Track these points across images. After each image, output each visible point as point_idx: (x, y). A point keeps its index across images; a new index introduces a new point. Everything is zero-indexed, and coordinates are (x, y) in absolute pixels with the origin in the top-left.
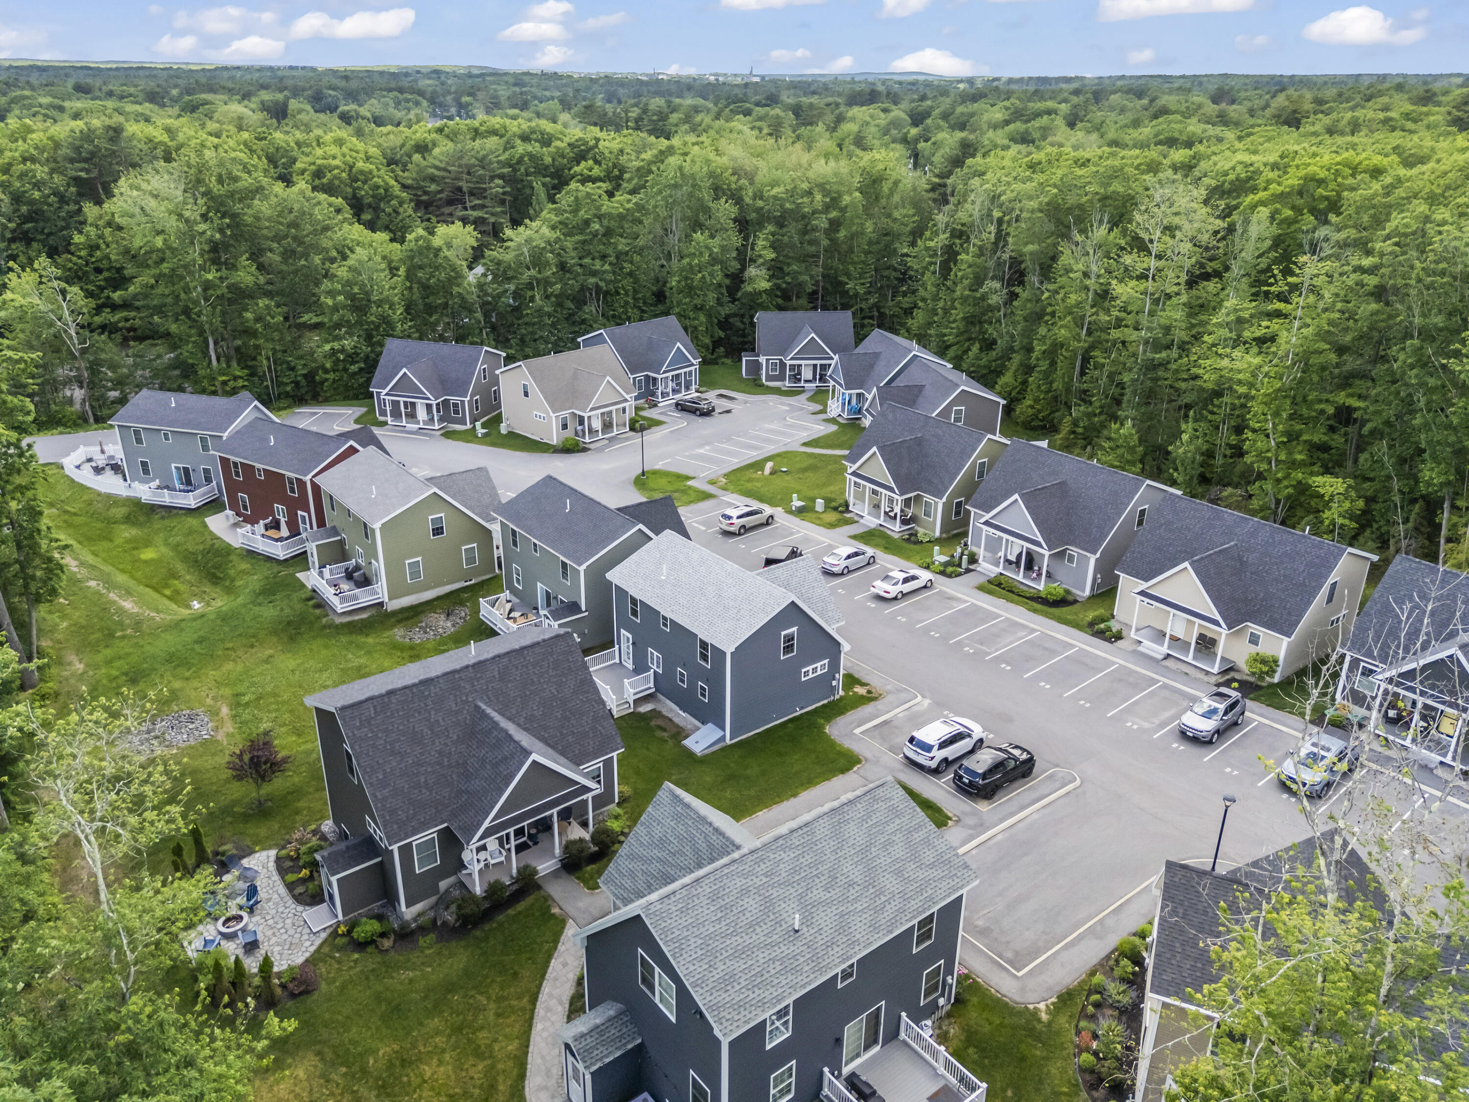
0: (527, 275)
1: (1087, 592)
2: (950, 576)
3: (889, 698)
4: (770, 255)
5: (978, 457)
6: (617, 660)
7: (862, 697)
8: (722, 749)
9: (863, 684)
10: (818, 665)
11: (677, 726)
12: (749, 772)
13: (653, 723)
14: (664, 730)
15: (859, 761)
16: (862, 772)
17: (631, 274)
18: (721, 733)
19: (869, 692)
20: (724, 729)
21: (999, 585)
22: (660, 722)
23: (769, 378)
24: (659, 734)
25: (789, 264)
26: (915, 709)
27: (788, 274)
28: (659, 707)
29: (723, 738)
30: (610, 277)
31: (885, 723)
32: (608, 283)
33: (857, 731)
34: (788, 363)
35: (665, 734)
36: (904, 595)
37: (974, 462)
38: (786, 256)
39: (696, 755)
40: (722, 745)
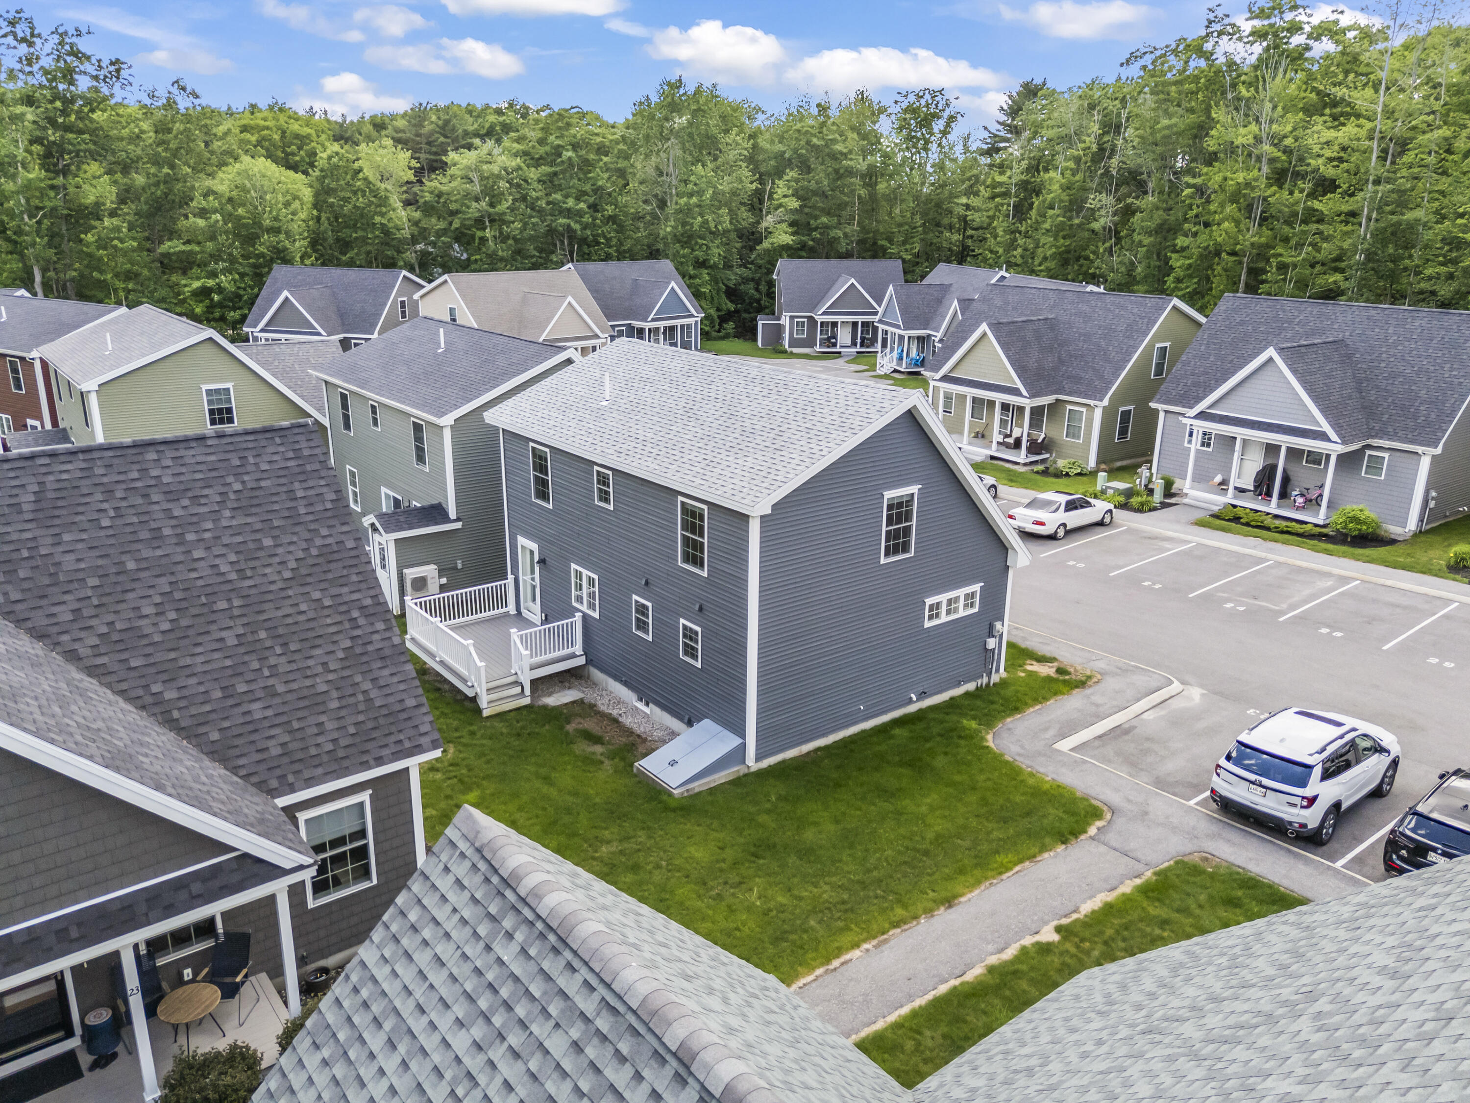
0: (475, 209)
1: (1412, 525)
2: (1139, 510)
3: (1111, 684)
4: (794, 204)
5: (1156, 338)
6: (511, 608)
7: (1049, 679)
8: (737, 782)
9: (1042, 659)
10: (961, 592)
11: (630, 732)
12: (809, 835)
13: (570, 728)
14: (596, 739)
15: (1096, 814)
16: (1111, 837)
17: (612, 219)
18: (736, 741)
19: (1061, 671)
20: (741, 732)
21: (1236, 519)
22: (589, 724)
23: (794, 343)
24: (583, 747)
25: (816, 218)
26: (1175, 704)
27: (816, 229)
28: (590, 696)
29: (739, 753)
30: (587, 219)
31: (1119, 732)
32: (585, 227)
33: (1065, 745)
34: (820, 319)
35: (599, 749)
36: (1071, 532)
37: (1151, 345)
38: (813, 207)
39: (670, 795)
40: (738, 771)
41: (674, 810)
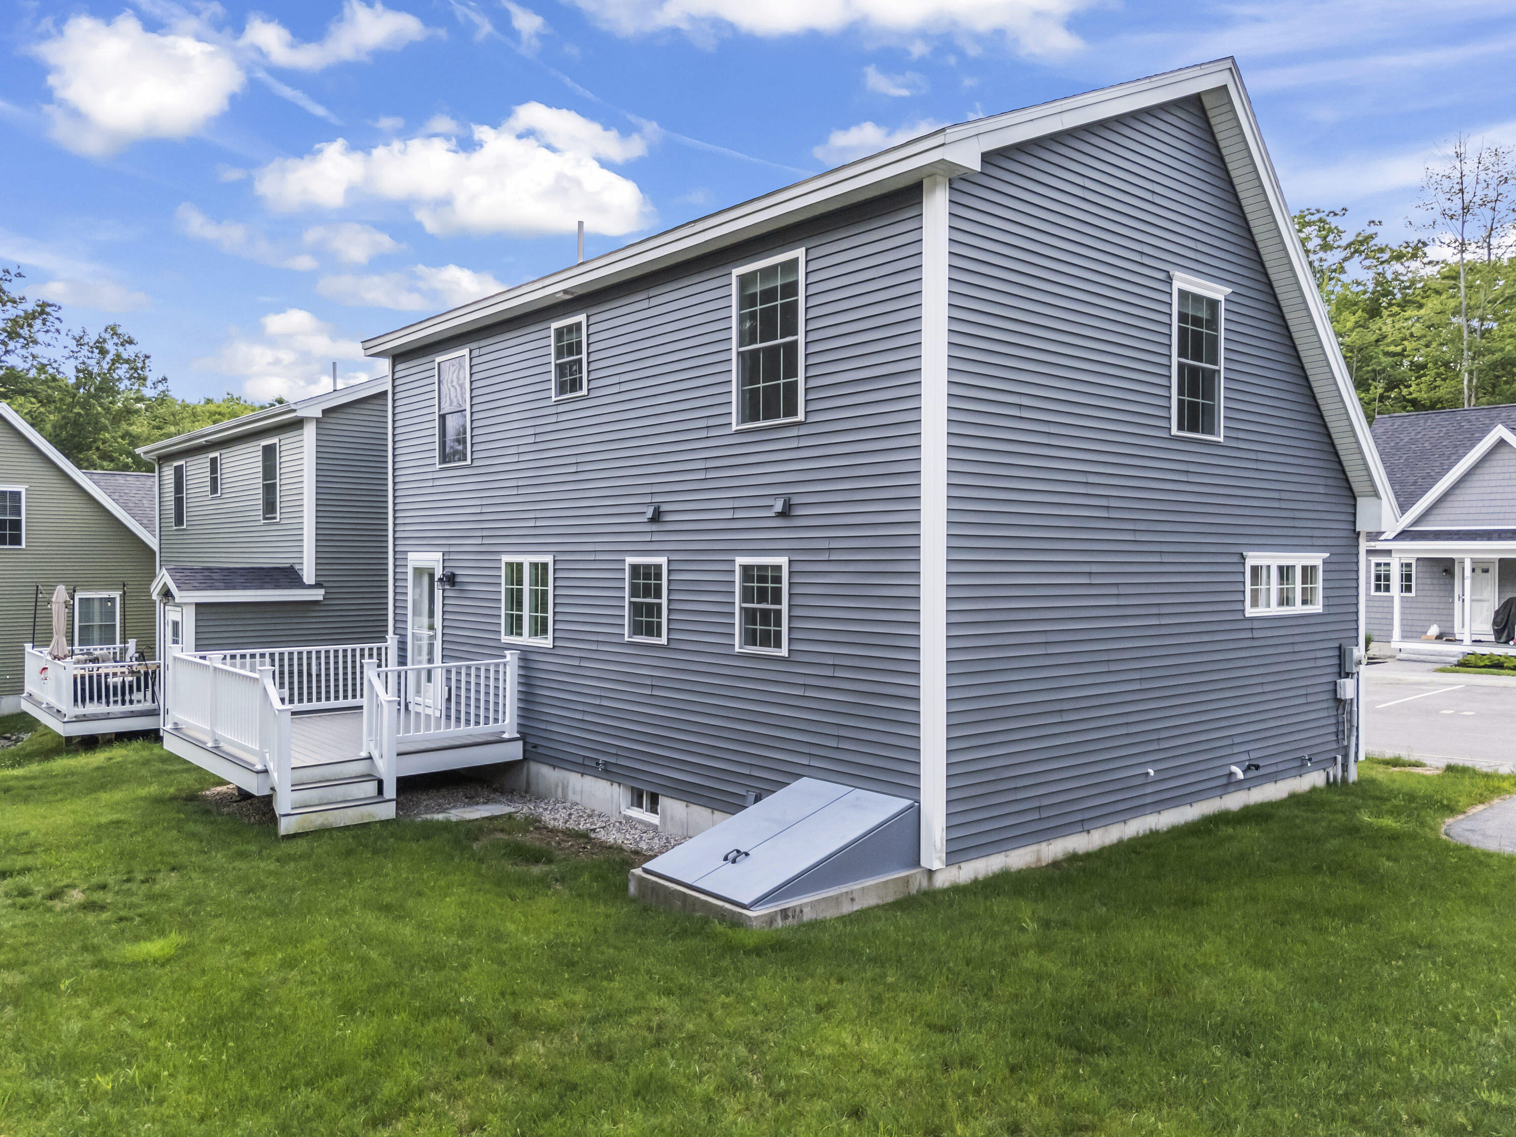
10: (1297, 559)
11: (616, 849)
13: (476, 843)
18: (892, 806)
22: (520, 840)
24: (501, 866)
29: (904, 834)
35: (540, 868)
39: (737, 922)
40: (906, 881)
41: (758, 951)
